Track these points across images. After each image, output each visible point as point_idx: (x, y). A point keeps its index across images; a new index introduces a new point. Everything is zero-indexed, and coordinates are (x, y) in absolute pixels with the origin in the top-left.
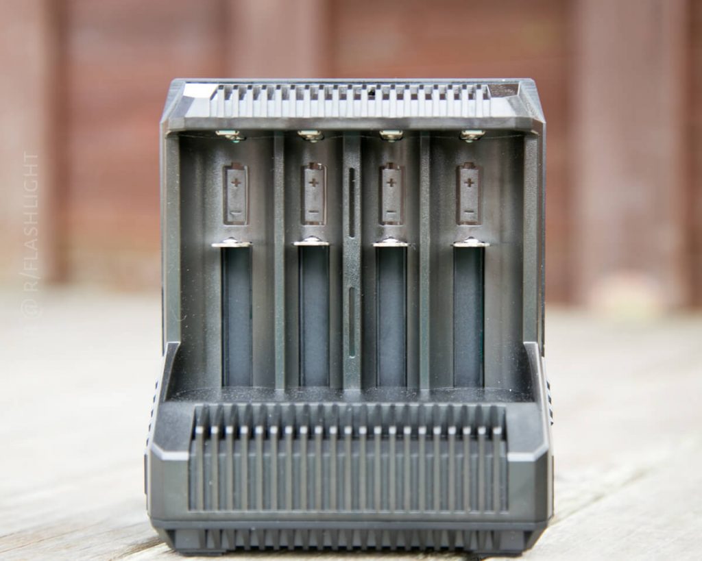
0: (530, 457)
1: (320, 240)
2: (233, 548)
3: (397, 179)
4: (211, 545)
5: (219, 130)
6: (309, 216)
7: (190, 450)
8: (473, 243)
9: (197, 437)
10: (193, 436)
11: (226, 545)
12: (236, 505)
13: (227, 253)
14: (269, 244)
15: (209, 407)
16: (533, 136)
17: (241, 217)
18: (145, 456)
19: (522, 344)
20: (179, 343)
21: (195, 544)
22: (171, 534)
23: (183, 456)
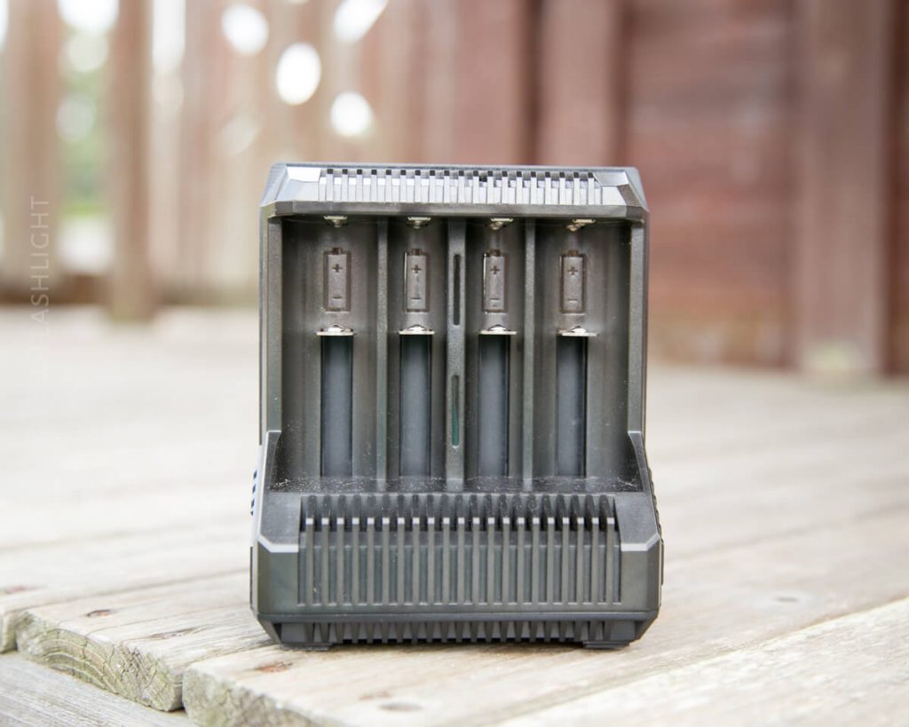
0: (643, 547)
1: (425, 330)
2: (341, 642)
3: (501, 267)
4: (318, 639)
5: (327, 215)
6: (414, 304)
7: (299, 543)
8: (580, 332)
9: (307, 529)
10: (302, 527)
11: (333, 639)
12: (349, 598)
13: (327, 342)
14: (372, 331)
15: (315, 497)
16: (639, 225)
17: (340, 303)
18: (251, 548)
19: (627, 434)
20: (280, 431)
21: (301, 637)
22: (278, 627)
23: (293, 548)
